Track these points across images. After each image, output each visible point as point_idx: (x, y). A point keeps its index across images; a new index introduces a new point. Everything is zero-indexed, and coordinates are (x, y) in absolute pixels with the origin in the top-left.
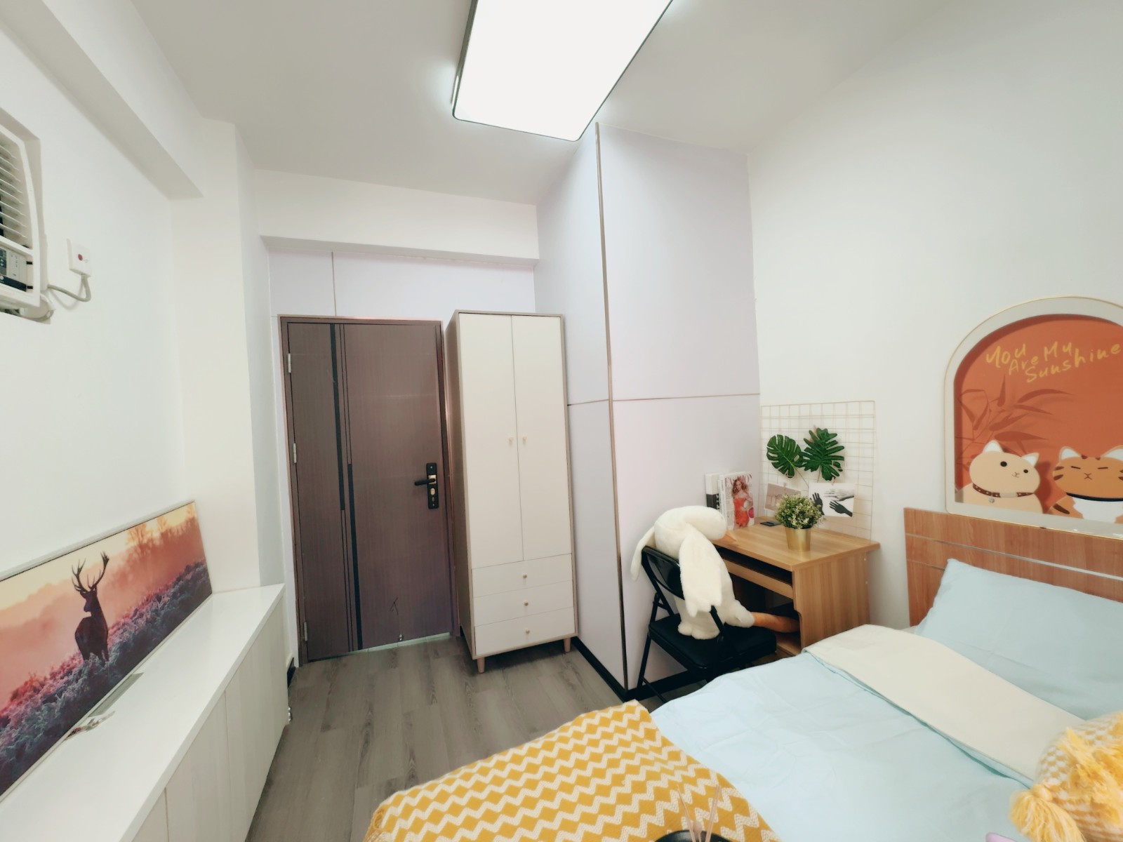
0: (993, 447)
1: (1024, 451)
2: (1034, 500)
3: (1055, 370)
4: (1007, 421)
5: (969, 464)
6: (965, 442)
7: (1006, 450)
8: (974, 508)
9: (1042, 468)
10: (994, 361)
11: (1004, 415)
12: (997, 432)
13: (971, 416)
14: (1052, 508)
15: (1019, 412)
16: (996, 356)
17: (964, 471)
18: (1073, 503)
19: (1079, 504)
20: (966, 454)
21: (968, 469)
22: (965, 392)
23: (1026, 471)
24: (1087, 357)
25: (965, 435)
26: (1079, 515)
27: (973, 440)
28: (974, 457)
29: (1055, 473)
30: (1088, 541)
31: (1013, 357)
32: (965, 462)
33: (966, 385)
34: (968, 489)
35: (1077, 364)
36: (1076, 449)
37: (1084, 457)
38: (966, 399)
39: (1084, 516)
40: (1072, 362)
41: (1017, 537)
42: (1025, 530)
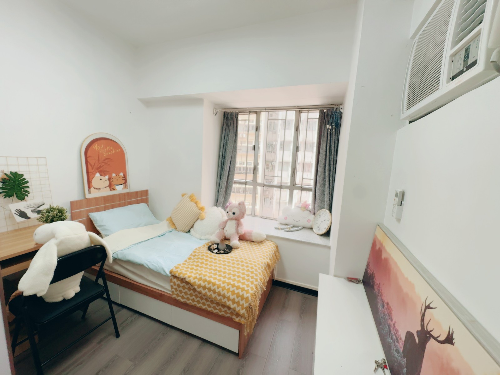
0: (98, 175)
1: (105, 175)
2: (108, 188)
3: (110, 153)
4: (100, 167)
5: (92, 181)
6: (90, 174)
7: (101, 175)
8: (95, 194)
9: (109, 179)
10: (96, 148)
11: (99, 165)
12: (98, 170)
13: (91, 165)
14: (112, 189)
15: (103, 164)
16: (95, 146)
17: (90, 183)
18: (115, 187)
19: (117, 187)
20: (90, 178)
21: (91, 183)
22: (89, 157)
23: (106, 181)
24: (115, 151)
25: (89, 171)
26: (116, 190)
27: (92, 173)
28: (93, 178)
29: (112, 180)
30: (119, 195)
31: (100, 148)
32: (90, 180)
33: (89, 154)
34: (92, 189)
35: (113, 152)
36: (115, 173)
37: (116, 175)
38: (89, 159)
39: (118, 190)
40: (112, 152)
41: (106, 199)
42: (108, 196)
